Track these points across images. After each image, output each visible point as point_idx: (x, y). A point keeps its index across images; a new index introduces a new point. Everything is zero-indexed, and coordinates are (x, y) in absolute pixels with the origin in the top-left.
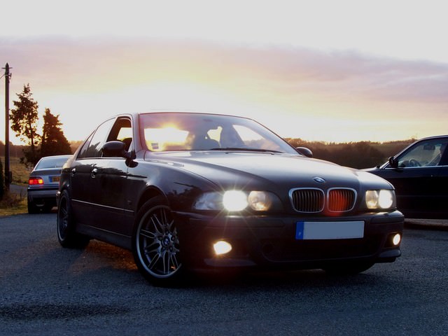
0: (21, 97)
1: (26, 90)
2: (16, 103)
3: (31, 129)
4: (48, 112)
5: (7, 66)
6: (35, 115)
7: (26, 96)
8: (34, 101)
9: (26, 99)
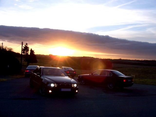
0: (25, 46)
1: (27, 44)
2: (24, 47)
3: (27, 53)
4: (31, 49)
5: (22, 42)
6: (28, 50)
7: (26, 45)
8: (28, 47)
9: (26, 46)
